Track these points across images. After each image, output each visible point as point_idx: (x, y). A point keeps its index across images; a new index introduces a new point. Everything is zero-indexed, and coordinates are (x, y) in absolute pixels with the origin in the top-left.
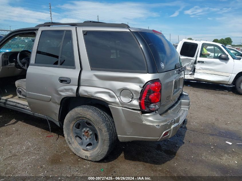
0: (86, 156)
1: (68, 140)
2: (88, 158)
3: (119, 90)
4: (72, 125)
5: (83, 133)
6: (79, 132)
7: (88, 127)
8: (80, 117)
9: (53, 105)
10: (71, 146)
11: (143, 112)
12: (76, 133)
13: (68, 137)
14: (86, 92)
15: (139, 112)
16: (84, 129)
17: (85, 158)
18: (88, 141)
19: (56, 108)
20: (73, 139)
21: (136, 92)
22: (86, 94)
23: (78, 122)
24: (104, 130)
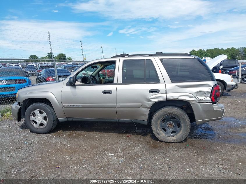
0: (173, 140)
1: (157, 132)
2: (175, 141)
3: (196, 93)
4: (159, 121)
5: (167, 126)
6: (164, 125)
7: (171, 121)
8: (166, 114)
9: (144, 109)
10: (160, 136)
11: (214, 103)
12: (162, 126)
13: (157, 130)
14: (172, 97)
15: (211, 104)
16: (168, 122)
17: (172, 141)
18: (171, 130)
19: (147, 111)
20: (160, 131)
21: (208, 92)
22: (172, 98)
23: (164, 118)
24: (187, 119)
